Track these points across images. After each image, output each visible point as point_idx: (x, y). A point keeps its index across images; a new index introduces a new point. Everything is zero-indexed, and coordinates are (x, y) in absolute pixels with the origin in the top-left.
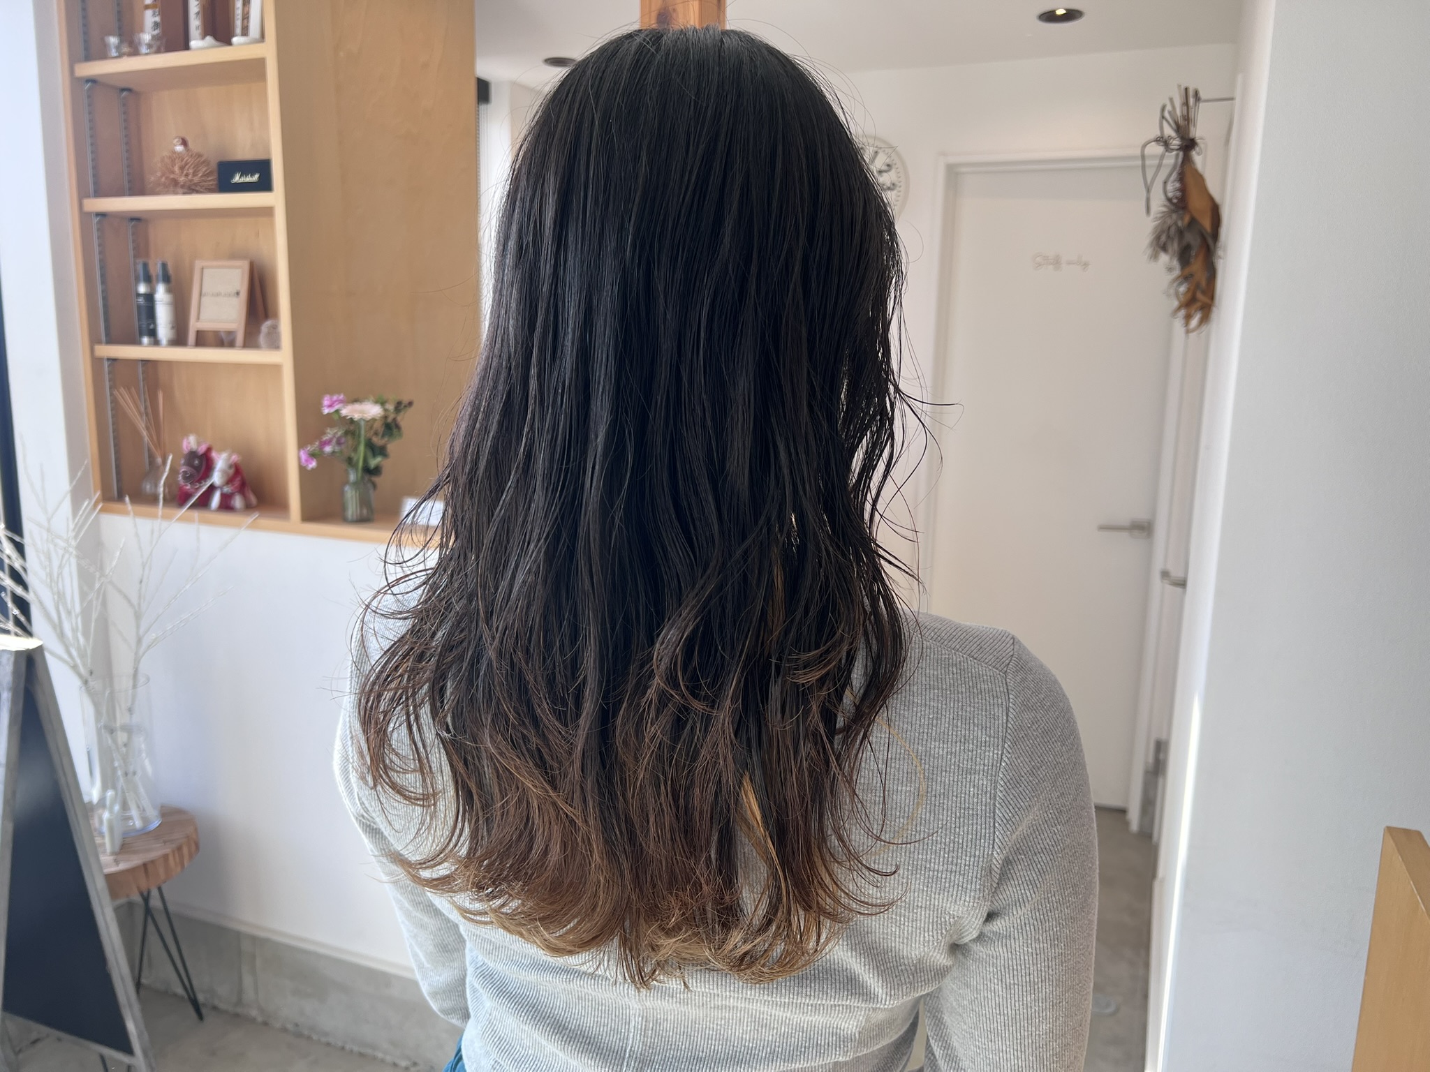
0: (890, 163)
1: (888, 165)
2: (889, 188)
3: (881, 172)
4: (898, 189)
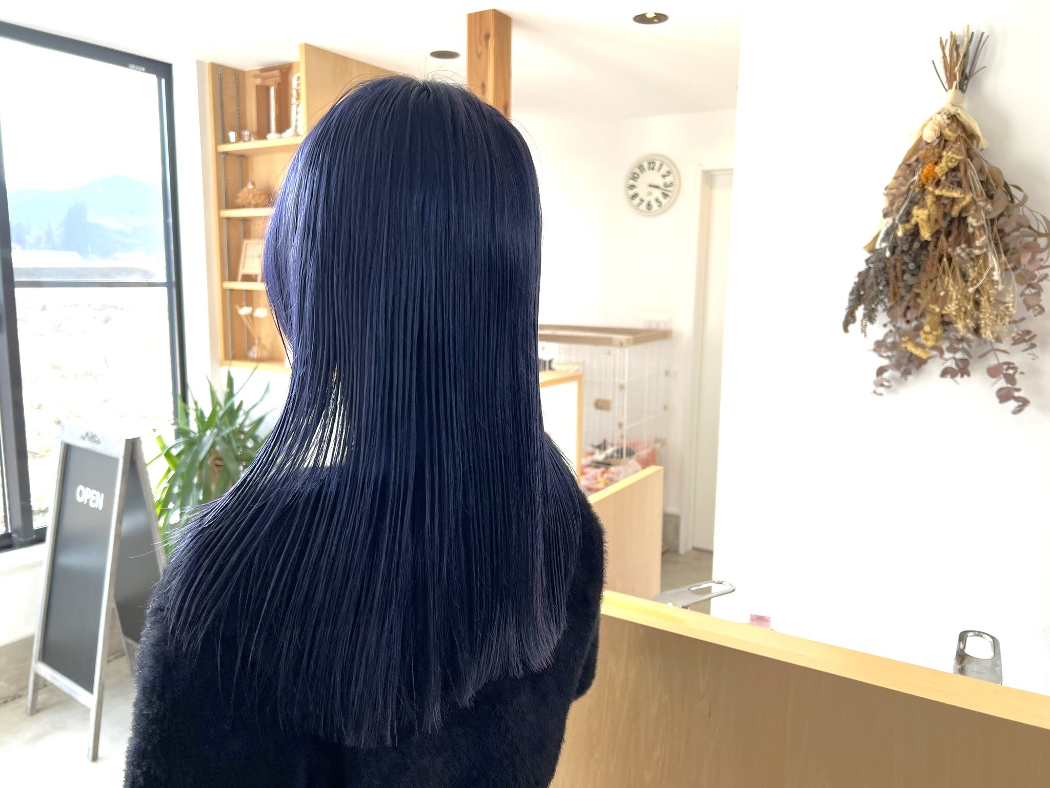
0: (669, 171)
2: (669, 186)
3: (664, 176)
4: (674, 186)
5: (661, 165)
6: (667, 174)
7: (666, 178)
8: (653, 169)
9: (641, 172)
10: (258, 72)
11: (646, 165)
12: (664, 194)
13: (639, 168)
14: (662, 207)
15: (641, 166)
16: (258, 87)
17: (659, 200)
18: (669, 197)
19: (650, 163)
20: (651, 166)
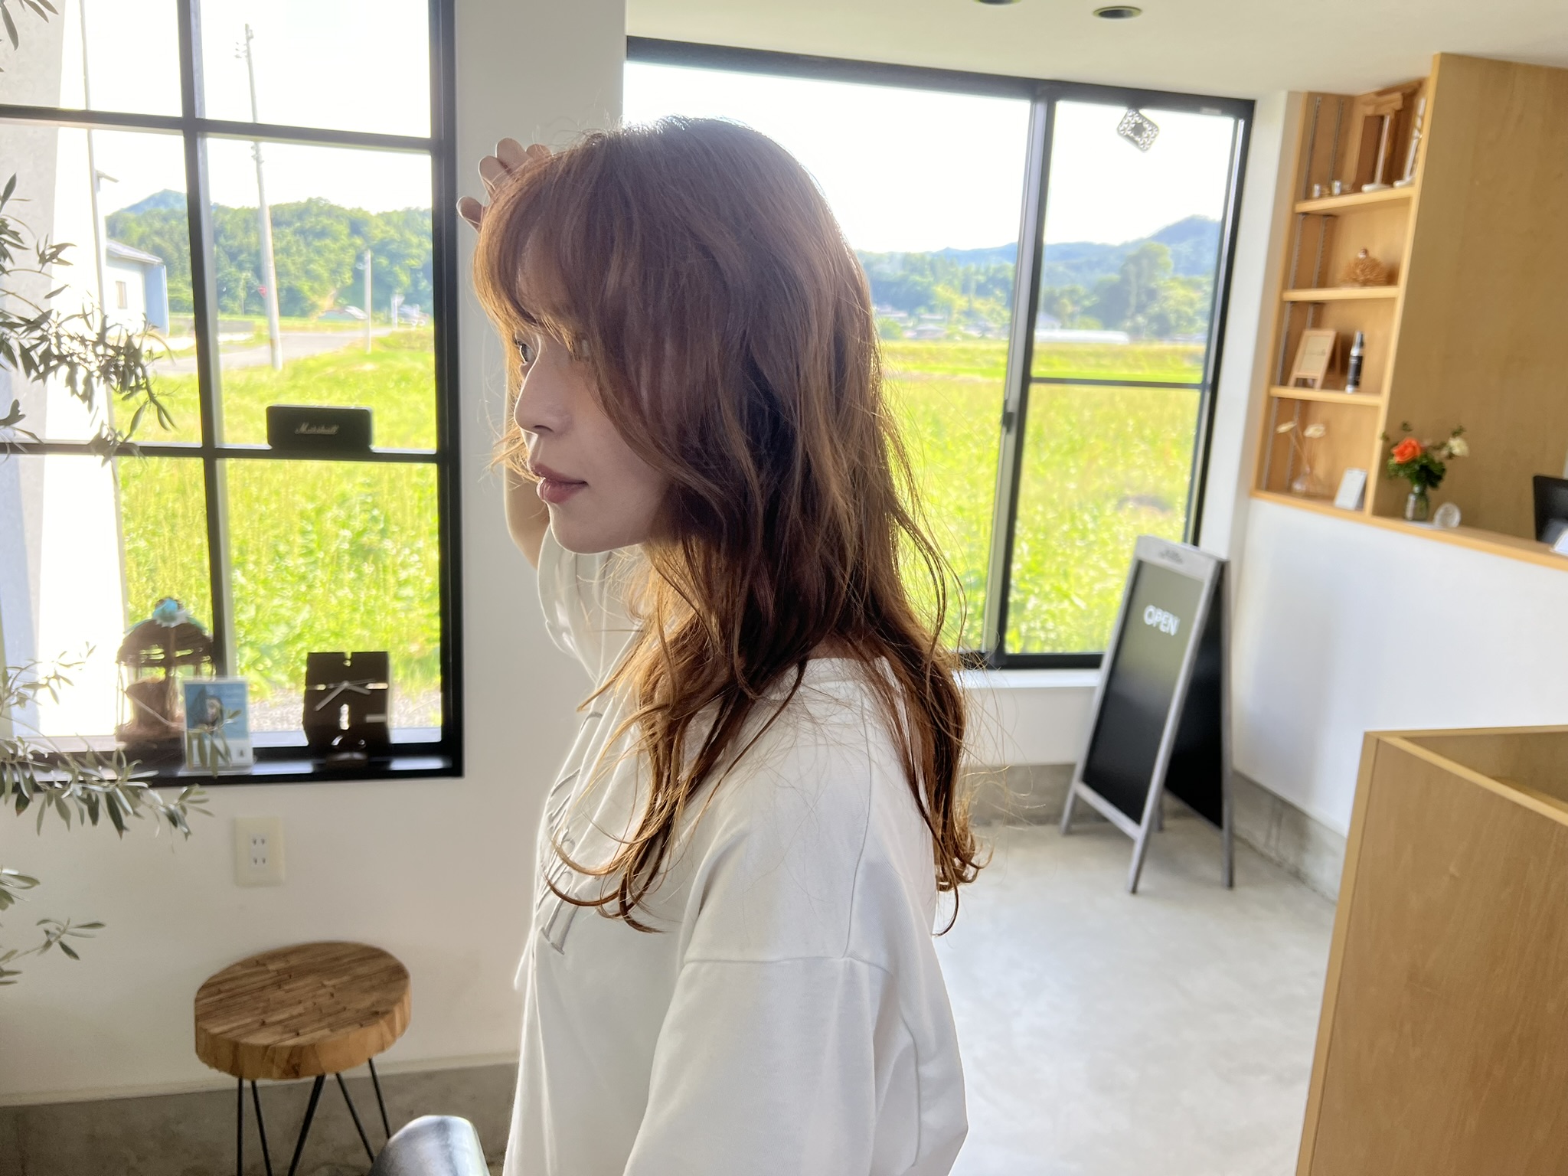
10: (1374, 97)
16: (1367, 118)
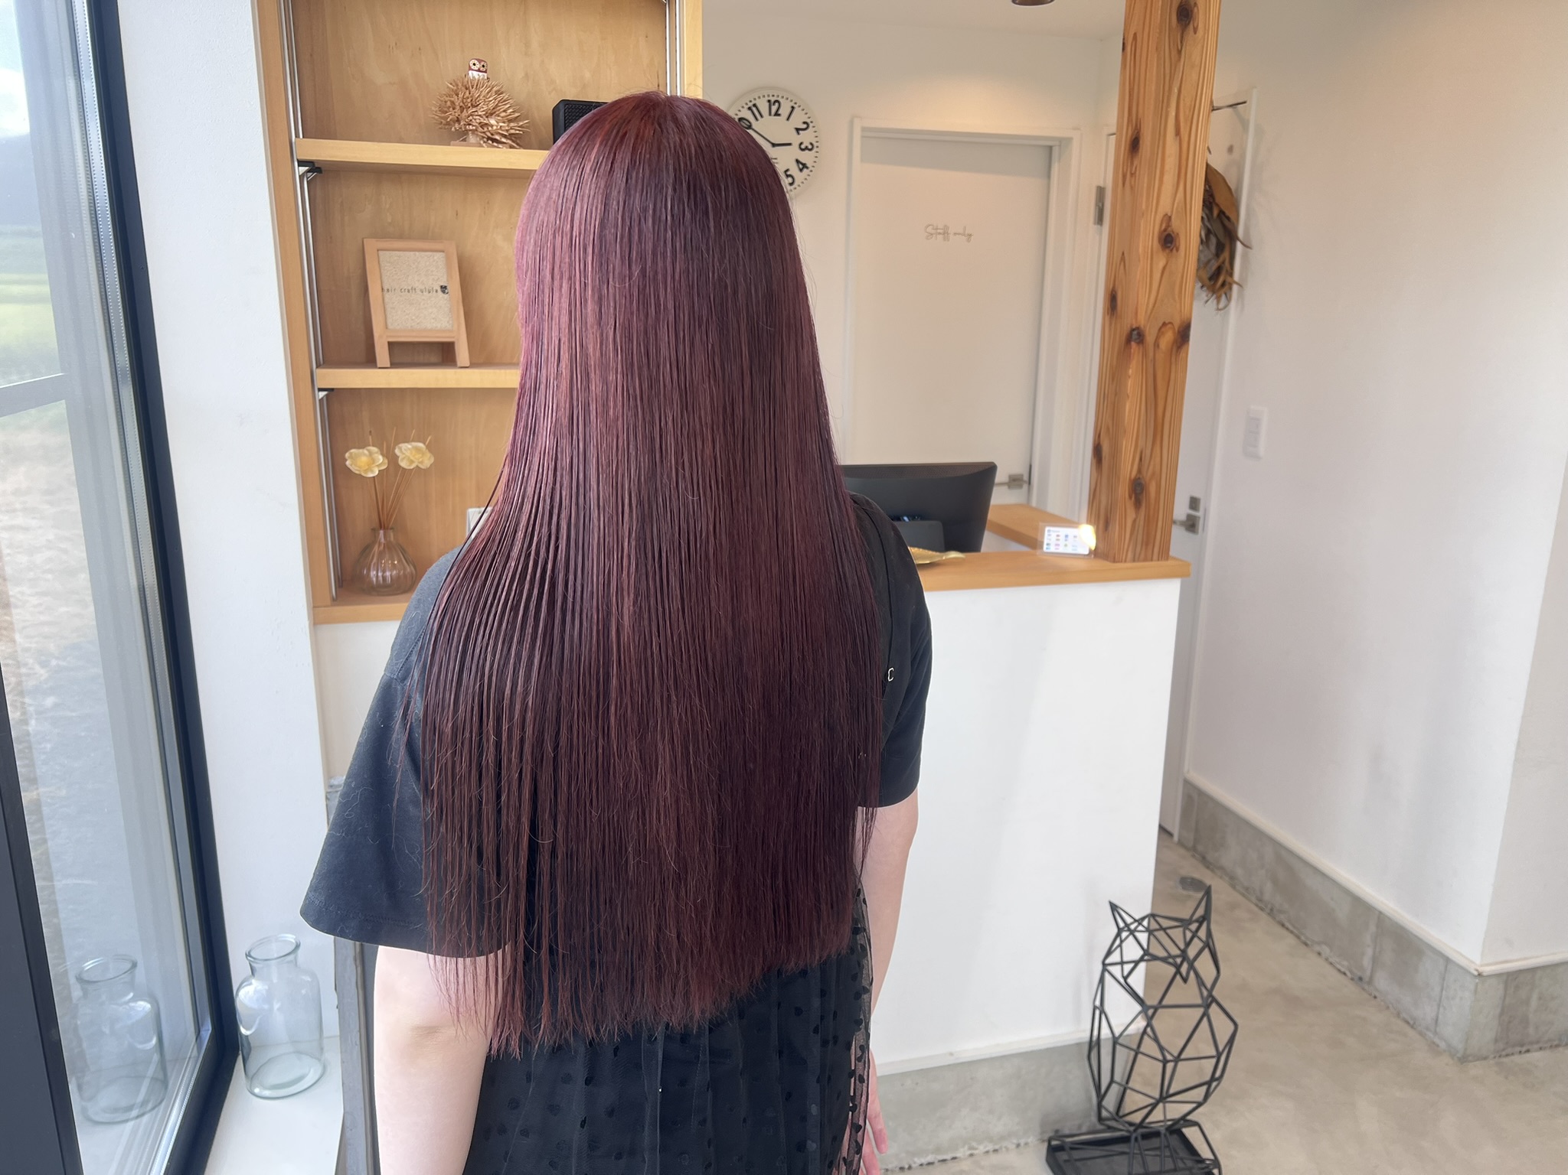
0: (808, 121)
1: (804, 123)
2: (806, 148)
3: (798, 130)
4: (815, 149)
5: (793, 108)
6: (805, 126)
7: (801, 132)
8: (777, 114)
9: (757, 119)
11: (763, 107)
12: (798, 161)
13: (750, 109)
14: (795, 185)
15: (755, 105)
17: (788, 173)
18: (807, 168)
19: (769, 101)
20: (774, 108)
